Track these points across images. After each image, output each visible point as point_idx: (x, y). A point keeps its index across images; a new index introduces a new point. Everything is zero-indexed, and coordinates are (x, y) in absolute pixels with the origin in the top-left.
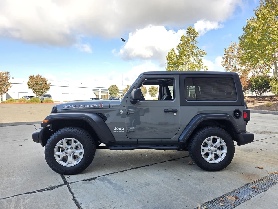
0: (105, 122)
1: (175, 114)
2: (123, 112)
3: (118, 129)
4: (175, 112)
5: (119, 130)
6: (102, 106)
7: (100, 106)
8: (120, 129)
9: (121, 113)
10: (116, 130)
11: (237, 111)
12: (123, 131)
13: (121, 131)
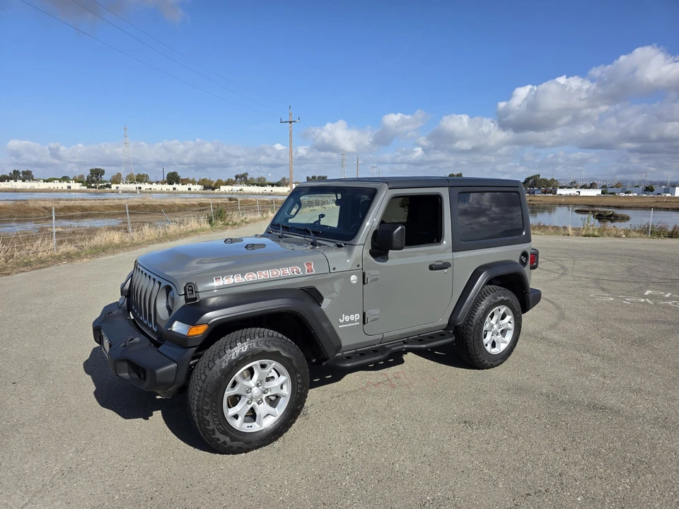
0: (320, 306)
1: (446, 270)
2: (356, 278)
4: (445, 266)
6: (312, 271)
7: (308, 271)
8: (352, 317)
9: (355, 282)
10: (345, 322)
11: (525, 254)
12: (358, 321)
13: (354, 322)
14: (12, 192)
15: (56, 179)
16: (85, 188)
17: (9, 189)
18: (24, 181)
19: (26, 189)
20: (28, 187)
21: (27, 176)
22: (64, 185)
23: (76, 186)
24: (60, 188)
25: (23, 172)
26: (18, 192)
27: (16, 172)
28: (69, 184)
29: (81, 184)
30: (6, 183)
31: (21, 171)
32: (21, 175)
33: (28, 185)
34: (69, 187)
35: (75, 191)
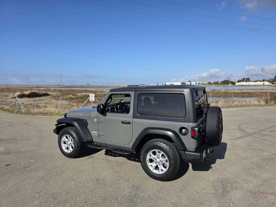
0: (87, 126)
1: (129, 125)
2: (96, 120)
3: (94, 132)
4: (129, 123)
5: (94, 134)
7: (85, 115)
8: (95, 132)
10: (93, 133)
12: (97, 134)
13: (95, 134)
14: (241, 86)
15: (259, 81)
16: (271, 84)
17: (240, 85)
18: (246, 82)
19: (246, 85)
20: (247, 84)
21: (248, 80)
22: (262, 83)
23: (266, 83)
24: (260, 84)
25: (246, 79)
26: (243, 86)
27: (244, 79)
28: (264, 83)
29: (269, 82)
30: (240, 83)
31: (245, 78)
32: (245, 80)
33: (247, 83)
34: (264, 84)
35: (266, 85)
